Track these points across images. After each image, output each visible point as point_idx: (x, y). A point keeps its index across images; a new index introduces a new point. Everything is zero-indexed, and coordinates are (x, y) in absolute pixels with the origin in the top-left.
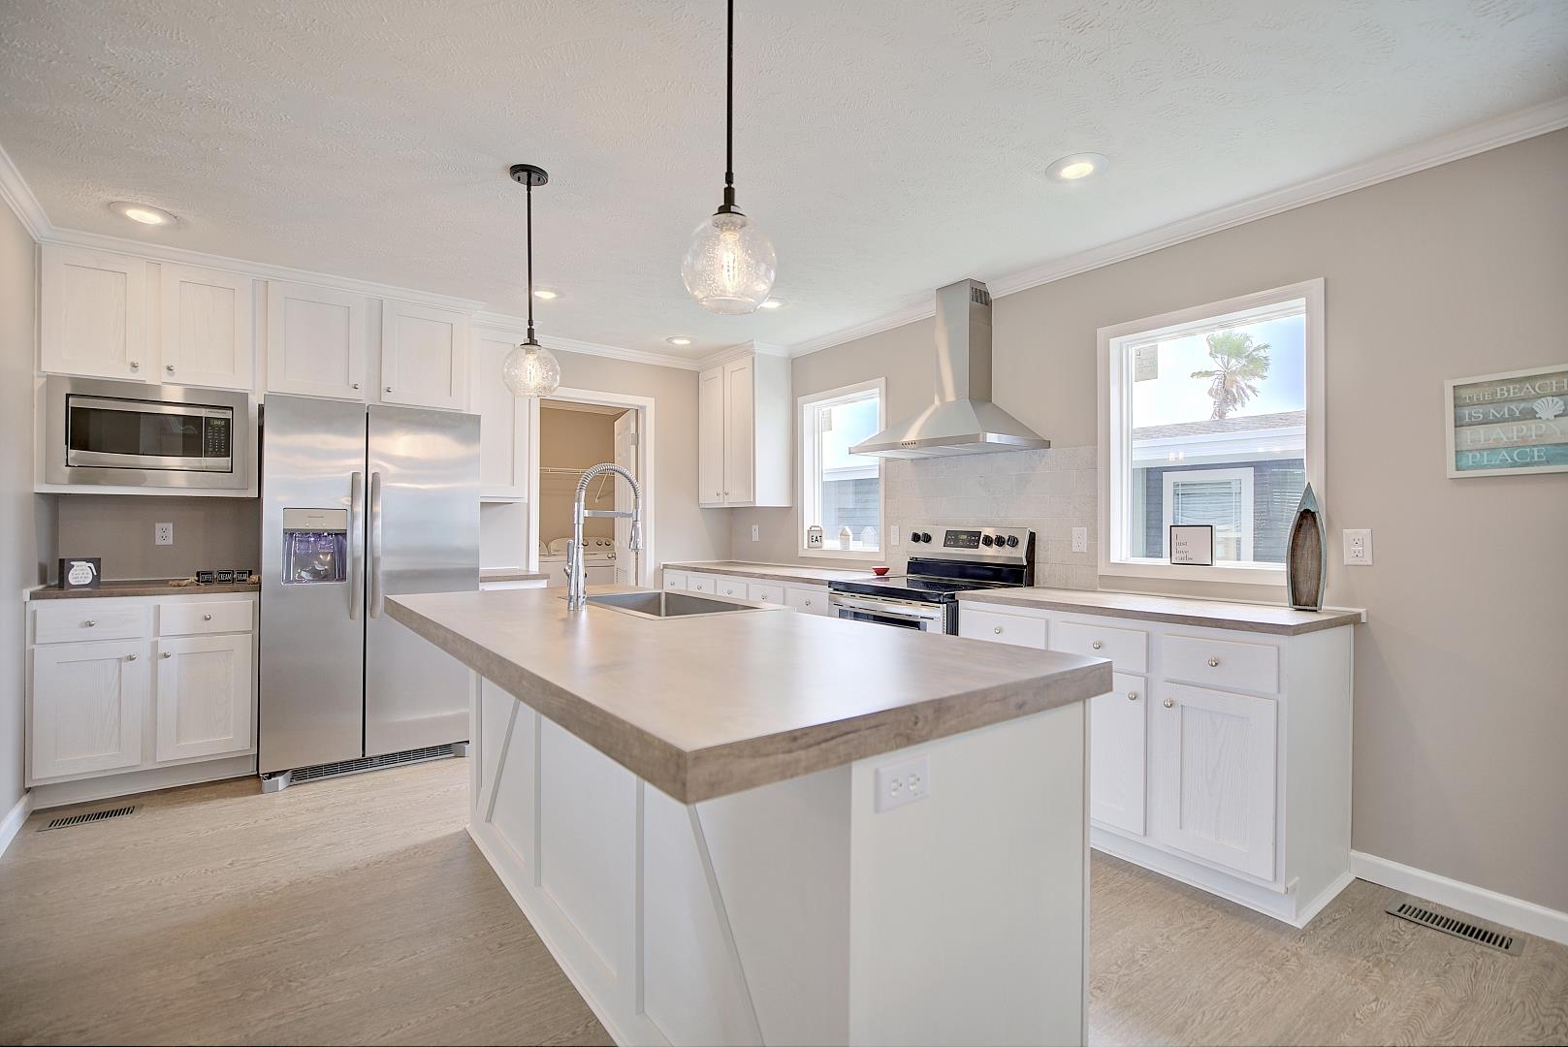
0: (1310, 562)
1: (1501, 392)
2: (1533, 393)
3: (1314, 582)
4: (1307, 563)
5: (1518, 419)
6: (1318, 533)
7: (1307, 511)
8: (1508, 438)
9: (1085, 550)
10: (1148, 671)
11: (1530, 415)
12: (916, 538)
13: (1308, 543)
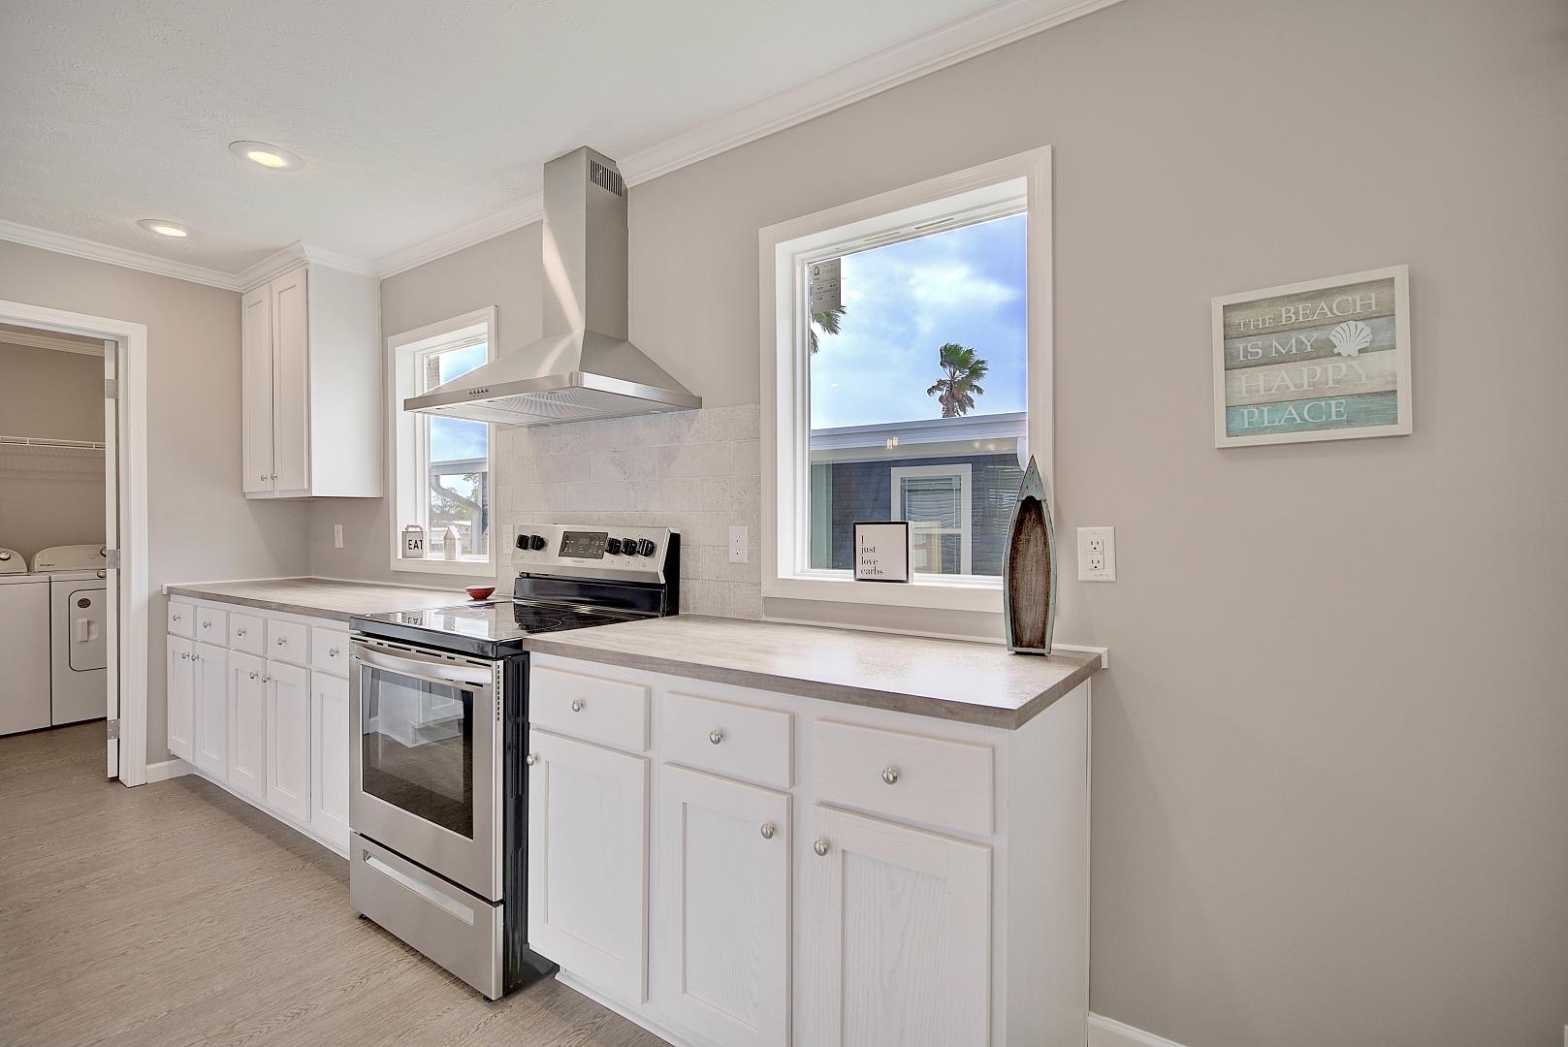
0: (1034, 579)
1: (1287, 314)
2: (1330, 315)
3: (1041, 609)
4: (1031, 579)
5: (1308, 357)
6: (1045, 534)
7: (1030, 499)
8: (1295, 386)
9: (746, 561)
10: (793, 782)
11: (1326, 350)
12: (523, 543)
13: (1032, 548)
